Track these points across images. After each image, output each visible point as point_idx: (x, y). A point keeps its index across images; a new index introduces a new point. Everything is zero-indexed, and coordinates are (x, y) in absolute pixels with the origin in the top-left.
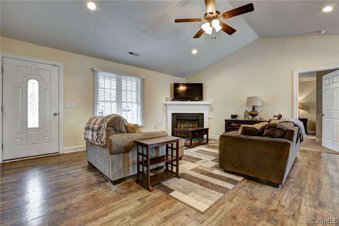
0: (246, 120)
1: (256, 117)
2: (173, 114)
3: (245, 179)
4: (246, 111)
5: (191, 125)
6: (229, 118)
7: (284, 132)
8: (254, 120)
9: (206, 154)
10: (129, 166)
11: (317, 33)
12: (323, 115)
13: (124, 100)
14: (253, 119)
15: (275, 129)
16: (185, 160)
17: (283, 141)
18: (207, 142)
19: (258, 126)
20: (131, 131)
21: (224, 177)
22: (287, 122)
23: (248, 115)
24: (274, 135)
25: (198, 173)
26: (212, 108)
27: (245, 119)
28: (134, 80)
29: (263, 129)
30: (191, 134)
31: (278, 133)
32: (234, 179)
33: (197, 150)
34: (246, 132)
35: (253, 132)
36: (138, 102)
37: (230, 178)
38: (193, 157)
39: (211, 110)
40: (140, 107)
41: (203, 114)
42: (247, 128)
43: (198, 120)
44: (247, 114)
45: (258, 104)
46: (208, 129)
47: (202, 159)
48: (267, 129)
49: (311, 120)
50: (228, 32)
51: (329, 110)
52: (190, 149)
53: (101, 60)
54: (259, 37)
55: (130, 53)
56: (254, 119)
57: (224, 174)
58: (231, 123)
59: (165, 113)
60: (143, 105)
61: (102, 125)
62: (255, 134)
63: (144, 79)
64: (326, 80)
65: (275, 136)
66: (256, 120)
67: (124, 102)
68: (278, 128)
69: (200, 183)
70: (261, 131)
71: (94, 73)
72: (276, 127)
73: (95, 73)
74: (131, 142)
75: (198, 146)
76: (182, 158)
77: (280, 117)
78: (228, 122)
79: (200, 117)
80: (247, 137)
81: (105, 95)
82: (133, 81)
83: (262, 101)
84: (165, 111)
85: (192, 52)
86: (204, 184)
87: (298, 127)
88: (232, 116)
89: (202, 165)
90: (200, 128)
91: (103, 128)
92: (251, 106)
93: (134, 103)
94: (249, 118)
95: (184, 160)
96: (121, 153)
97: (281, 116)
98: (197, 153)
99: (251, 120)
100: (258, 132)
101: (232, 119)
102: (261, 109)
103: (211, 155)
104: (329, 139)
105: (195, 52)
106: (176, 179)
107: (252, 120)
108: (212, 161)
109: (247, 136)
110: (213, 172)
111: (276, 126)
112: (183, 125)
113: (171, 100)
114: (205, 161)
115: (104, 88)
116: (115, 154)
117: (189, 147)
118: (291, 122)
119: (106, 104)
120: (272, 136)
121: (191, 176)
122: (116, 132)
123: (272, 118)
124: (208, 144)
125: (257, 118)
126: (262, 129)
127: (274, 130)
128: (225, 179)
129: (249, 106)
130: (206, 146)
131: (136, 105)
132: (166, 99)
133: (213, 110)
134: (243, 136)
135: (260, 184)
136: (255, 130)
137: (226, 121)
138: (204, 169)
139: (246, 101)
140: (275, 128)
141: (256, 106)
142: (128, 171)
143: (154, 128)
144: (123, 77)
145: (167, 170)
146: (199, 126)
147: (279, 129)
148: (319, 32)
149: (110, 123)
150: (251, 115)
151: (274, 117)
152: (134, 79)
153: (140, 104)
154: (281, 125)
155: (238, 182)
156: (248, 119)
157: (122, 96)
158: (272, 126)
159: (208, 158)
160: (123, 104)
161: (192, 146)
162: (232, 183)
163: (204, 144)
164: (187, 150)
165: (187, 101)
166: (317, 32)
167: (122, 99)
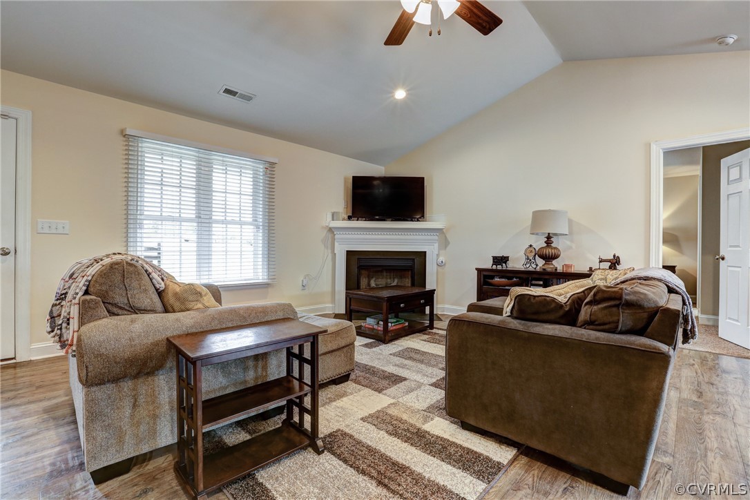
0: (531, 269)
1: (554, 262)
2: (349, 253)
3: (521, 453)
4: (531, 246)
5: (396, 281)
6: (488, 264)
7: (645, 315)
8: (549, 270)
9: (422, 362)
10: (155, 417)
11: (715, 45)
12: (723, 259)
13: (217, 216)
14: (546, 267)
15: (617, 306)
16: (359, 383)
17: (644, 345)
18: (431, 326)
19: (562, 293)
20: (177, 305)
21: (457, 446)
22: (647, 279)
23: (535, 256)
24: (612, 326)
25: (382, 432)
26: (445, 236)
27: (528, 266)
28: (249, 165)
29: (577, 301)
30: (385, 305)
31: (625, 318)
32: (487, 458)
33: (400, 349)
34: (525, 309)
35: (548, 312)
36: (256, 221)
37: (476, 453)
38: (383, 371)
39: (445, 243)
40: (261, 235)
41: (425, 252)
42: (529, 299)
43: (411, 269)
44: (533, 254)
45: (560, 227)
46: (433, 292)
47: (405, 379)
48: (589, 303)
49: (683, 270)
50: (479, 24)
51: (738, 246)
52: (383, 347)
53: (146, 108)
54: (564, 61)
55: (227, 91)
56: (549, 268)
57: (460, 437)
58: (492, 277)
59: (330, 251)
60: (269, 230)
61: (69, 287)
62: (552, 317)
63: (272, 164)
64: (731, 171)
65: (617, 327)
66: (554, 271)
67: (217, 222)
68: (626, 300)
69: (379, 472)
70: (570, 310)
71: (128, 141)
72: (620, 298)
73: (132, 142)
74: (156, 344)
75: (407, 335)
76: (351, 377)
77: (614, 263)
78: (484, 276)
79: (417, 261)
80: (528, 327)
81: (182, 203)
82: (246, 169)
83: (570, 221)
84: (329, 246)
85: (393, 96)
86: (390, 478)
87: (680, 294)
88: (494, 258)
89: (400, 400)
90: (416, 290)
91: (69, 297)
92: (544, 234)
93: (246, 223)
94: (537, 265)
95: (356, 382)
96: (126, 380)
97: (619, 261)
98: (397, 360)
99: (541, 270)
100: (561, 313)
101: (494, 267)
102: (568, 243)
103: (433, 366)
104: (737, 321)
105: (400, 94)
106: (309, 455)
107: (544, 269)
108: (432, 385)
109: (529, 324)
110: (427, 427)
111: (621, 295)
112: (375, 281)
113: (346, 217)
114: (413, 385)
115: (180, 186)
116: (100, 384)
117: (381, 341)
118: (660, 280)
119: (183, 228)
120: (606, 327)
121: (359, 442)
122: (115, 310)
123: (595, 265)
124: (434, 331)
125: (558, 265)
126: (573, 302)
127: (614, 309)
128: (461, 456)
129: (537, 234)
130: (426, 337)
131: (251, 230)
132: (333, 215)
133: (449, 243)
134: (516, 324)
135: (568, 476)
136: (553, 305)
137: (479, 271)
138: (405, 417)
139: (529, 222)
140: (617, 302)
141: (556, 234)
142: (153, 433)
143: (301, 287)
144: (216, 158)
145: (288, 422)
146: (413, 285)
147: (629, 305)
148: (720, 40)
149: (96, 281)
150: (542, 257)
151: (600, 262)
152: (247, 162)
153: (261, 227)
154: (635, 293)
155: (498, 467)
156: (535, 266)
157: (214, 206)
158: (606, 295)
159: (424, 375)
160: (214, 225)
161: (387, 338)
162: (480, 475)
163: (422, 330)
164: (374, 349)
165: (384, 220)
166: (713, 40)
167: (213, 213)
